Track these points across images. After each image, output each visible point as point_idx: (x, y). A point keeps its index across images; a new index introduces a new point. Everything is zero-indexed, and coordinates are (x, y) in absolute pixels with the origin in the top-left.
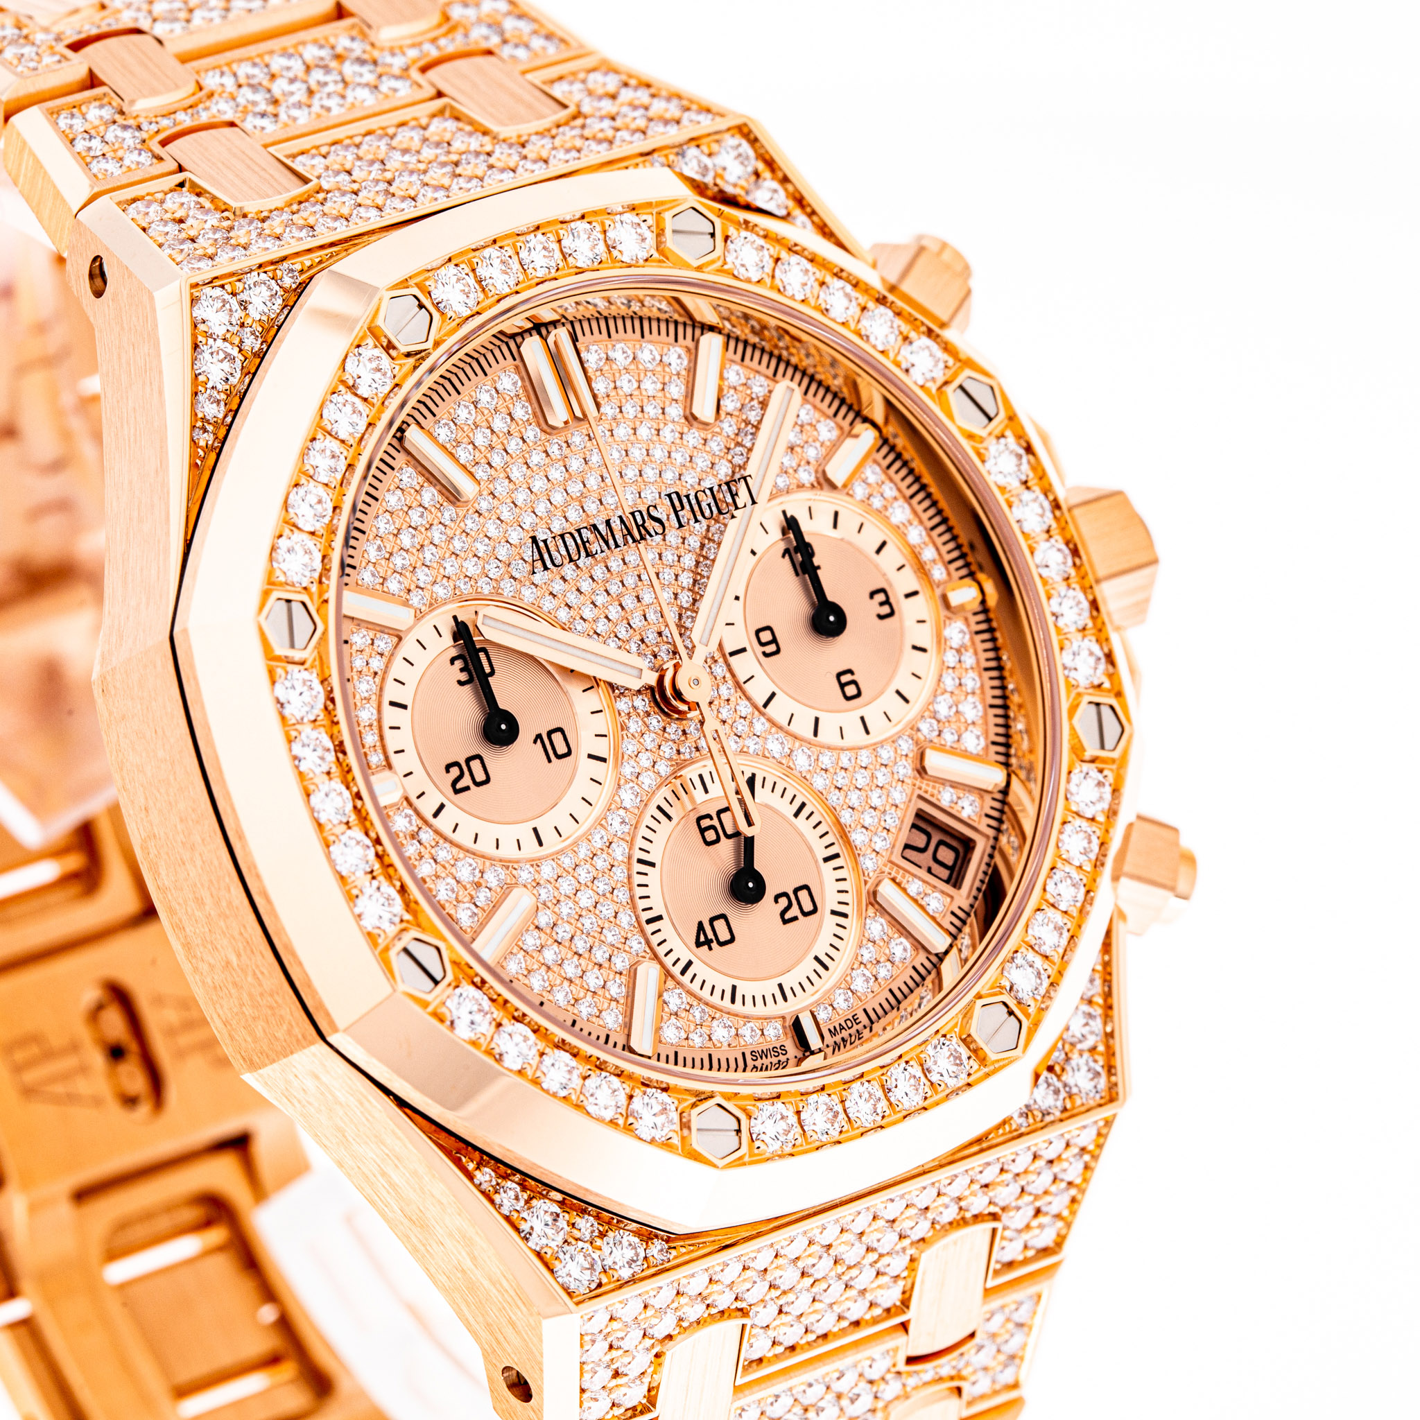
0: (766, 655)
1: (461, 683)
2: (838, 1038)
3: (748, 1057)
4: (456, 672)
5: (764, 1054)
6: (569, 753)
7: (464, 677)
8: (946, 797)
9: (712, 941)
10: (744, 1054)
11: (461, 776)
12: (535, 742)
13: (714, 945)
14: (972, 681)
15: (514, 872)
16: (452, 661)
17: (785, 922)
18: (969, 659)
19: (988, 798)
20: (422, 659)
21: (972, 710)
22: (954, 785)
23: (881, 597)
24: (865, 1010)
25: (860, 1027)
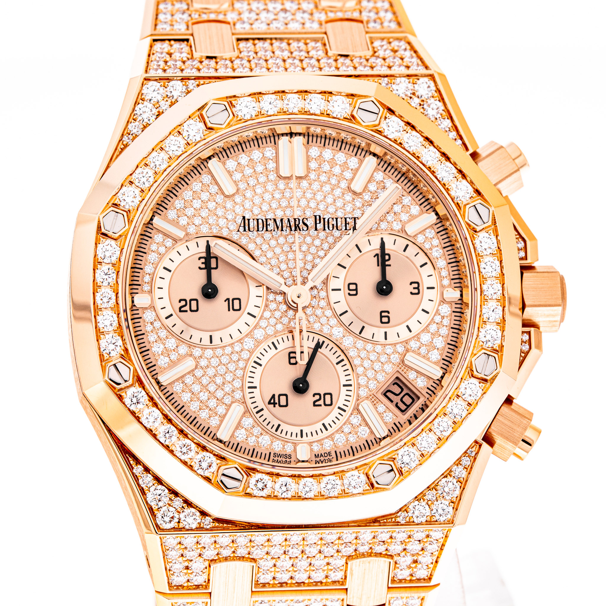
0: (349, 294)
1: (200, 268)
2: (318, 459)
3: (272, 455)
4: (200, 263)
5: (280, 456)
6: (239, 310)
7: (203, 266)
8: (412, 375)
9: (276, 404)
10: (270, 453)
11: (186, 305)
12: (225, 301)
13: (277, 406)
14: (444, 331)
15: (192, 350)
16: (200, 259)
17: (314, 405)
18: (446, 322)
19: (432, 381)
20: (185, 254)
21: (440, 343)
22: (417, 372)
23: (416, 285)
24: (336, 452)
25: (330, 458)
